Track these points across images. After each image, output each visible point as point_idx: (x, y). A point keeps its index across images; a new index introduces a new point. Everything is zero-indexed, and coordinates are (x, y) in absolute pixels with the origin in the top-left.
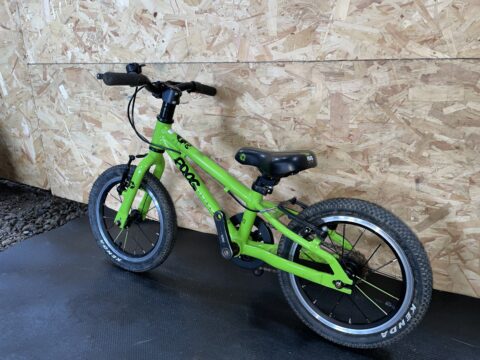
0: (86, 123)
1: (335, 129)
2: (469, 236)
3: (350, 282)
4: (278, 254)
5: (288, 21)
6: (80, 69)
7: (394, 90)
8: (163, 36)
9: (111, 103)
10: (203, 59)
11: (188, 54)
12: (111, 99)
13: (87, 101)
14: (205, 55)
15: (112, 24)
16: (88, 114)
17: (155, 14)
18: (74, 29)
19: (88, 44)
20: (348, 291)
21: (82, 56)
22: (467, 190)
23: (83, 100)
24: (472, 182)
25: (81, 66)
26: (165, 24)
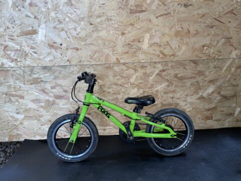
0: (12, 98)
1: (145, 85)
2: (188, 112)
3: (176, 134)
4: (146, 132)
5: (126, 49)
6: (8, 70)
7: (164, 71)
8: (66, 54)
9: (32, 86)
10: (88, 63)
11: (80, 61)
12: (31, 84)
13: (13, 86)
14: (89, 61)
15: (32, 48)
16: (14, 93)
17: (61, 45)
18: (4, 50)
19: (15, 58)
20: (175, 137)
21: (10, 64)
22: (186, 98)
23: (10, 86)
24: (187, 96)
25: (9, 69)
26: (67, 49)
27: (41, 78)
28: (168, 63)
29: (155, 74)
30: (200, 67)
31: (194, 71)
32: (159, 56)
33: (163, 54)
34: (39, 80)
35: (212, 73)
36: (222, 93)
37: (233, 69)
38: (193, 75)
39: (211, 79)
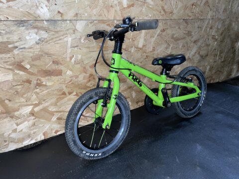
7: (164, 30)
27: (13, 43)
28: (167, 21)
29: (156, 35)
30: (190, 28)
31: (185, 31)
32: (160, 12)
33: (164, 10)
34: (10, 46)
35: (196, 33)
36: (201, 53)
37: (208, 29)
38: (185, 36)
39: (196, 39)
